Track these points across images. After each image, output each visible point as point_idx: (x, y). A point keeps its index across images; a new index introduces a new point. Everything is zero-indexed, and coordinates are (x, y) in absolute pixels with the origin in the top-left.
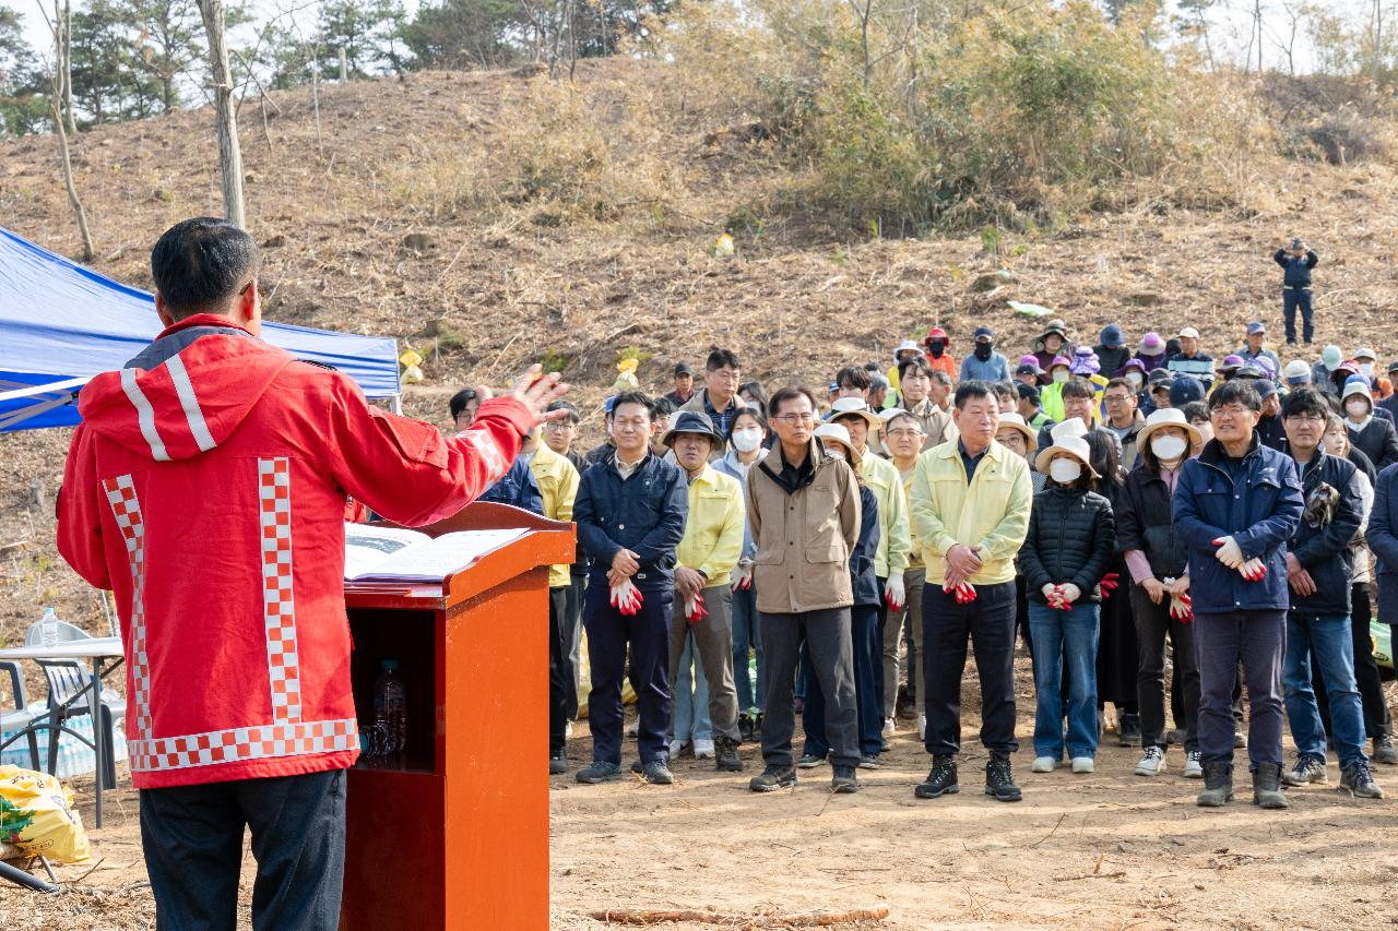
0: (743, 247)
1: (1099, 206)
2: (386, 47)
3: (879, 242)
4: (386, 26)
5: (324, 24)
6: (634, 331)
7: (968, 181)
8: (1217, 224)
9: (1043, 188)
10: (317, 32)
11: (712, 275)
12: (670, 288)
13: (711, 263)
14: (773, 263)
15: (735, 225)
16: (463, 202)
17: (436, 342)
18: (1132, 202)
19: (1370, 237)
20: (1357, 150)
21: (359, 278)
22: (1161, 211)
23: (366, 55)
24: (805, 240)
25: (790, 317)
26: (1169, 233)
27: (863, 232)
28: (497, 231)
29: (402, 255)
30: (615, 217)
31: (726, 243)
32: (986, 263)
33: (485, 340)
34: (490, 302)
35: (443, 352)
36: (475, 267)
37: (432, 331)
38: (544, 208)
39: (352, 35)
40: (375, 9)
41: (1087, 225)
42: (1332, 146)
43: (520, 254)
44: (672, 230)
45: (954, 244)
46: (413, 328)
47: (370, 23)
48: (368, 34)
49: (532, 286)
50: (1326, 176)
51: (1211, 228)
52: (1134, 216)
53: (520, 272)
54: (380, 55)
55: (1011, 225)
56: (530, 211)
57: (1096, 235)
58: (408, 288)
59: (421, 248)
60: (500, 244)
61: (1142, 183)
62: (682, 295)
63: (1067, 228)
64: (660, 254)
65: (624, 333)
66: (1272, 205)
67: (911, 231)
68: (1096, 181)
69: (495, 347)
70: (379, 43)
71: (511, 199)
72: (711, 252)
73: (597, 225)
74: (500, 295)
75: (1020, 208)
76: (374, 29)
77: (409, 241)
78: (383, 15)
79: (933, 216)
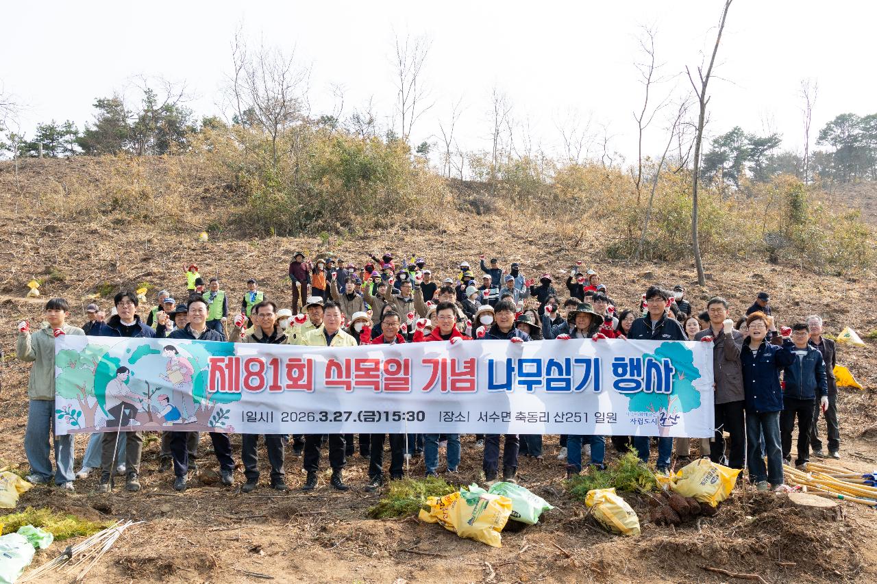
0: (213, 238)
1: (377, 226)
2: (69, 147)
3: (275, 238)
4: (67, 137)
5: (39, 134)
6: (149, 274)
7: (319, 213)
8: (430, 236)
9: (353, 217)
10: (36, 138)
11: (193, 250)
12: (172, 255)
13: (194, 244)
14: (224, 245)
15: (211, 229)
16: (80, 213)
17: (47, 277)
18: (392, 225)
19: (494, 243)
20: (488, 210)
21: (16, 245)
22: (405, 229)
23: (60, 150)
24: (243, 236)
25: (227, 270)
26: (407, 239)
27: (268, 234)
28: (94, 226)
29: (42, 235)
30: (153, 222)
31: (205, 236)
32: (324, 248)
33: (74, 277)
34: (82, 259)
35: (52, 282)
36: (78, 242)
37: (47, 272)
38: (119, 217)
39: (53, 140)
40: (64, 129)
41: (371, 234)
42: (478, 208)
43: (103, 237)
44: (180, 228)
45: (310, 240)
46: (39, 270)
47: (62, 136)
48: (60, 140)
49: (106, 251)
50: (475, 219)
51: (427, 237)
52: (393, 231)
53: (101, 246)
54: (66, 150)
55: (338, 233)
56: (111, 217)
57: (375, 238)
58: (41, 251)
59: (54, 232)
60: (94, 232)
61: (397, 217)
62: (177, 259)
63: (361, 234)
64: (173, 239)
65: (143, 275)
66: (452, 228)
67: (291, 234)
68: (376, 215)
69: (79, 281)
70: (65, 145)
71: (104, 212)
72: (197, 240)
73: (144, 225)
74: (88, 256)
75: (342, 225)
76: (63, 138)
77: (47, 229)
78: (67, 132)
79: (303, 228)
